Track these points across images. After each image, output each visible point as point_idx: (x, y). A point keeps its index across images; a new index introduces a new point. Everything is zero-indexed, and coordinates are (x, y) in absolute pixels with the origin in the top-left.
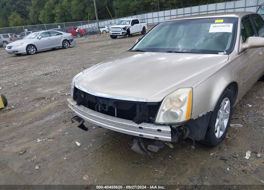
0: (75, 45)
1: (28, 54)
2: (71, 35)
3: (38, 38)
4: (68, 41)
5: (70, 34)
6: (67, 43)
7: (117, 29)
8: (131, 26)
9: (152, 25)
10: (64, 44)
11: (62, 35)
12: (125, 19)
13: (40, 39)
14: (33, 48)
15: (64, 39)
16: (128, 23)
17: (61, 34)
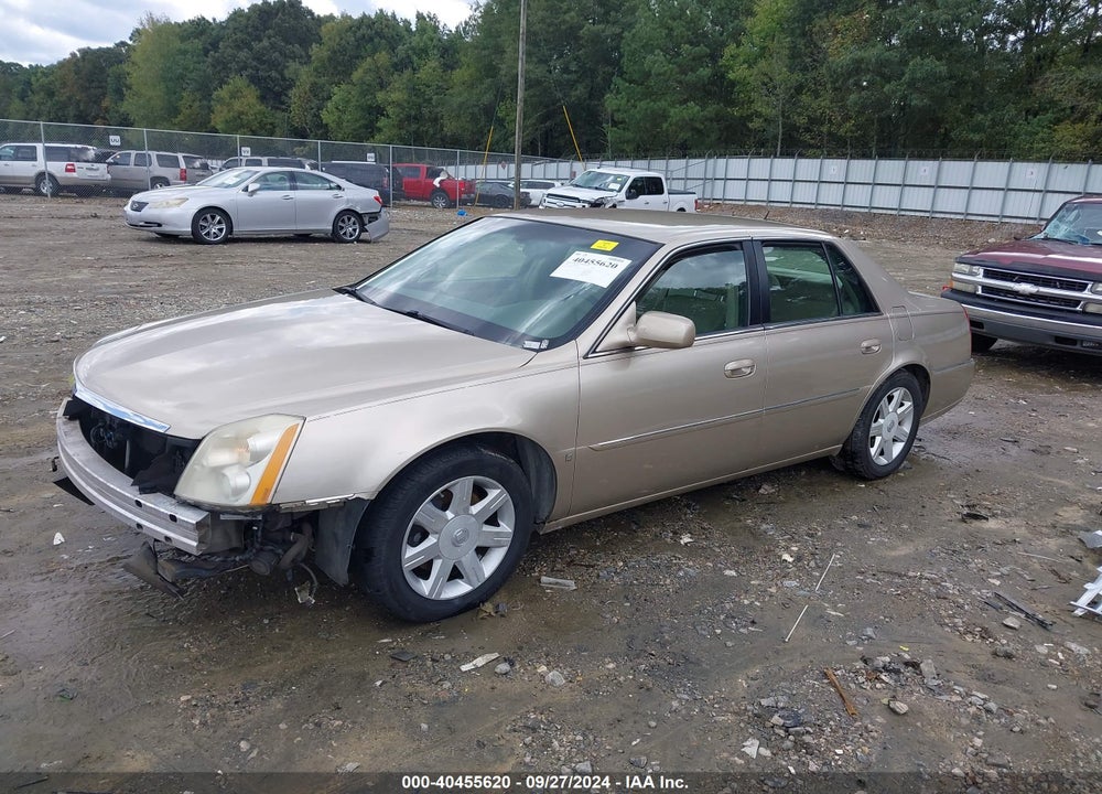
0: (383, 235)
1: (196, 238)
2: (376, 199)
3: (246, 189)
4: (359, 216)
5: (372, 194)
6: (354, 224)
7: (566, 203)
8: (624, 198)
9: (738, 206)
10: (340, 224)
11: (339, 193)
12: (608, 169)
13: (254, 192)
14: (219, 222)
15: (344, 207)
16: (617, 187)
17: (339, 187)
